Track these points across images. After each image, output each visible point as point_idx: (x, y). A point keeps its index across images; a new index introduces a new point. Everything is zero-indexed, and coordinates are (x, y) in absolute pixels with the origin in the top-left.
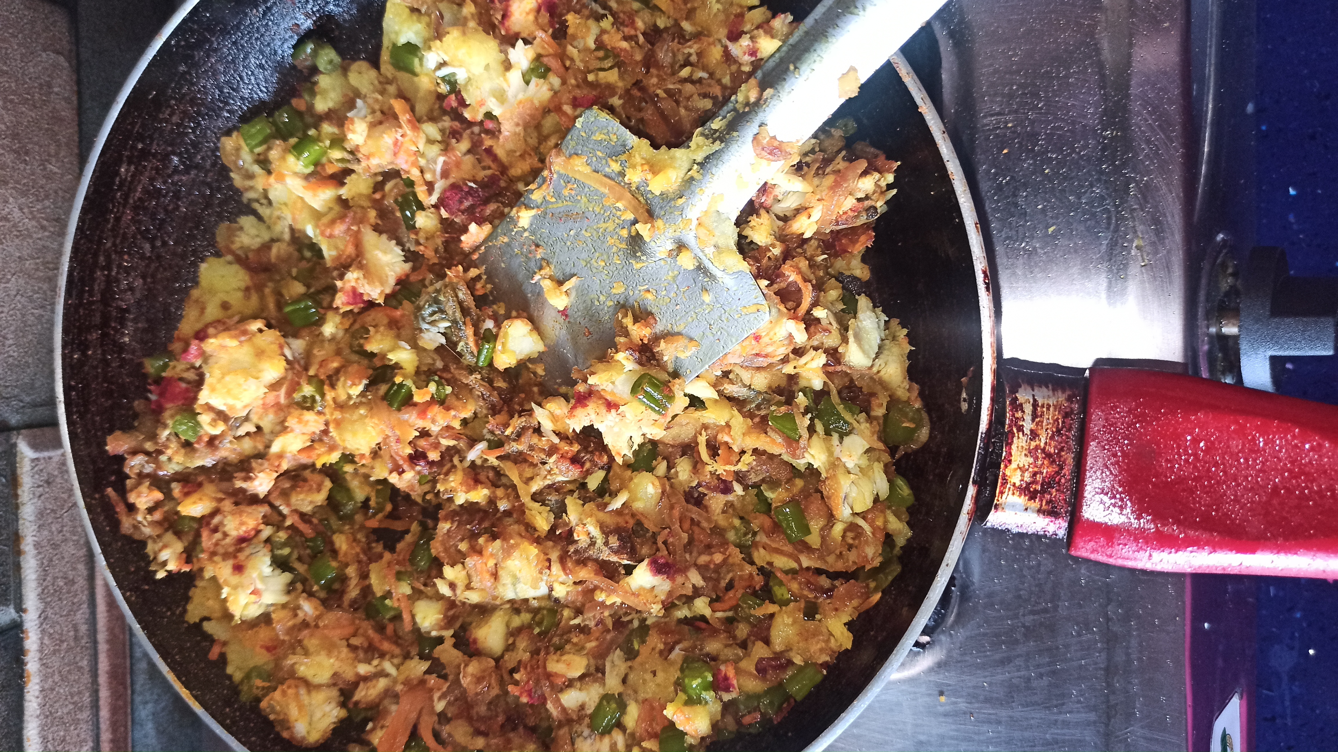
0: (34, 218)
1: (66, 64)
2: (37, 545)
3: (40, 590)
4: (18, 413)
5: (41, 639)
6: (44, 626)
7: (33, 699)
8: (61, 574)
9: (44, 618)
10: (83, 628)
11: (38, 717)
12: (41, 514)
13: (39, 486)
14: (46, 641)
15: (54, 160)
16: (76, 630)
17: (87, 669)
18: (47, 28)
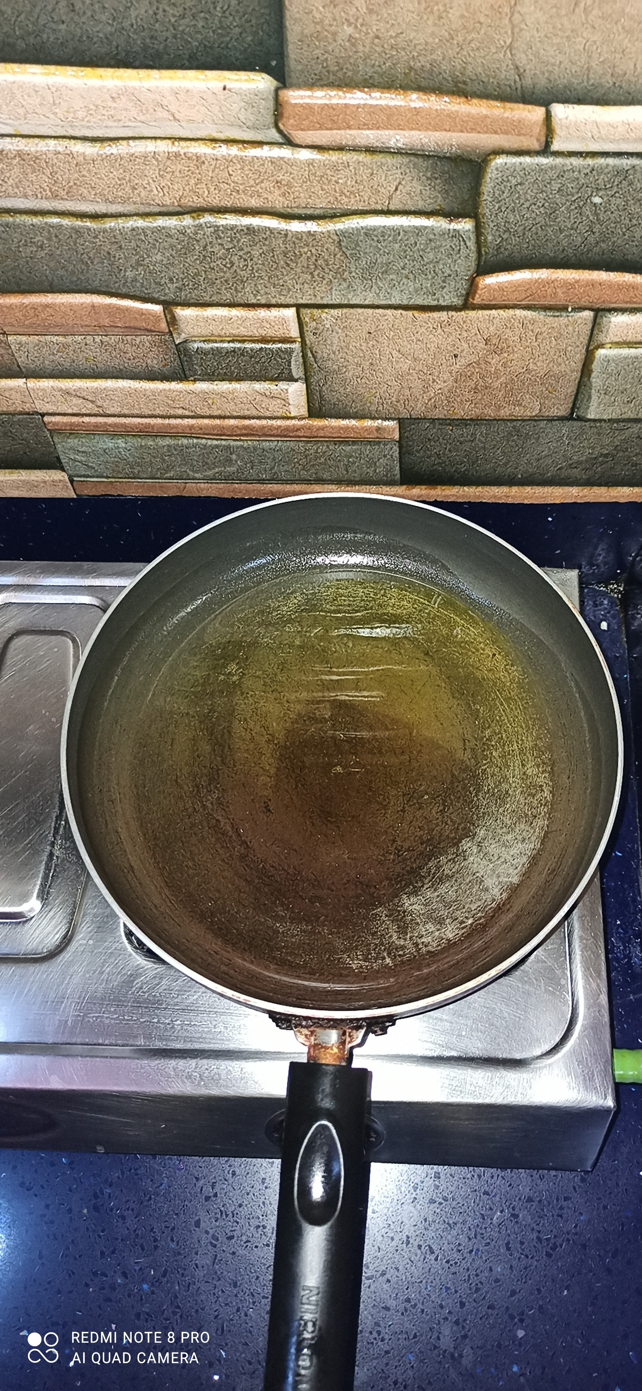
0: (436, 395)
1: (534, 414)
2: (235, 390)
3: (207, 391)
5: (176, 390)
6: (183, 392)
7: (140, 385)
8: (215, 402)
9: (189, 392)
10: (179, 412)
11: (130, 387)
12: (253, 393)
13: (270, 392)
14: (175, 393)
15: (473, 406)
16: (178, 408)
17: (154, 412)
18: (555, 405)
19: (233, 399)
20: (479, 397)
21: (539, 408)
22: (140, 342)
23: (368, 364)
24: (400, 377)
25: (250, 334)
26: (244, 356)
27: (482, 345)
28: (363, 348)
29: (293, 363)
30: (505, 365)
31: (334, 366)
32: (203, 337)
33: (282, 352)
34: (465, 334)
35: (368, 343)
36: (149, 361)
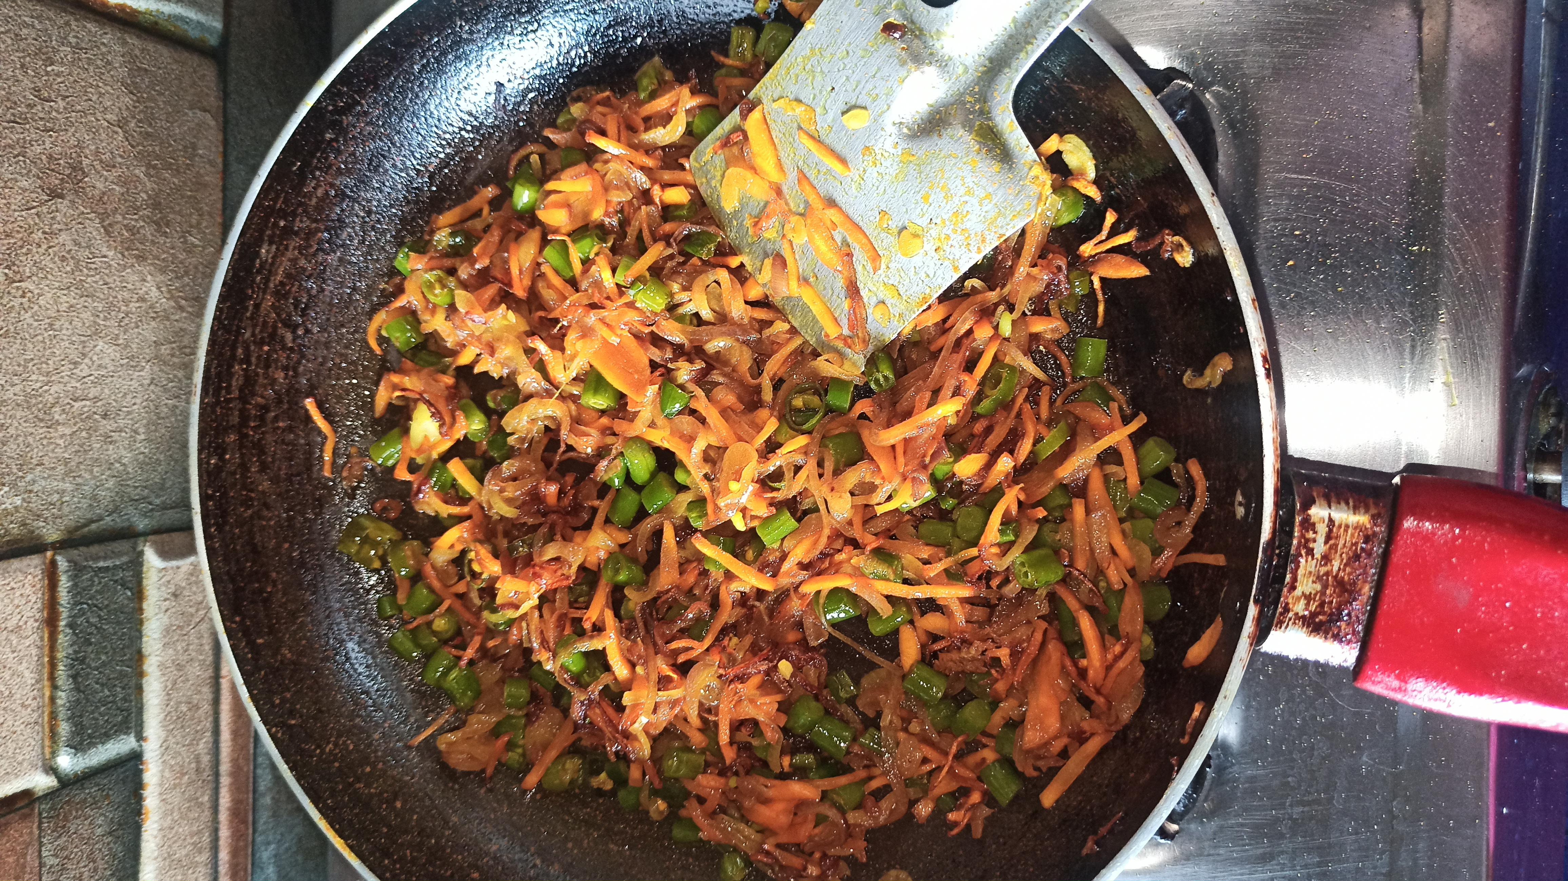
0: (172, 297)
1: (213, 123)
2: (162, 666)
3: (162, 715)
4: (146, 517)
5: (162, 771)
6: (165, 757)
7: (151, 839)
8: (184, 699)
9: (165, 748)
10: (206, 759)
11: (156, 858)
12: (167, 631)
13: (165, 600)
14: (167, 774)
15: (195, 231)
16: (198, 762)
17: (208, 805)
18: (194, 83)
19: (180, 667)
20: (179, 218)
21: (199, 113)
22: (55, 856)
23: (105, 422)
24: (133, 362)
25: (34, 651)
26: (85, 658)
27: (63, 205)
28: (68, 431)
29: (101, 564)
30: (110, 166)
31: (111, 484)
32: (43, 740)
33: (75, 585)
34: (38, 236)
35: (58, 423)
36: (99, 831)
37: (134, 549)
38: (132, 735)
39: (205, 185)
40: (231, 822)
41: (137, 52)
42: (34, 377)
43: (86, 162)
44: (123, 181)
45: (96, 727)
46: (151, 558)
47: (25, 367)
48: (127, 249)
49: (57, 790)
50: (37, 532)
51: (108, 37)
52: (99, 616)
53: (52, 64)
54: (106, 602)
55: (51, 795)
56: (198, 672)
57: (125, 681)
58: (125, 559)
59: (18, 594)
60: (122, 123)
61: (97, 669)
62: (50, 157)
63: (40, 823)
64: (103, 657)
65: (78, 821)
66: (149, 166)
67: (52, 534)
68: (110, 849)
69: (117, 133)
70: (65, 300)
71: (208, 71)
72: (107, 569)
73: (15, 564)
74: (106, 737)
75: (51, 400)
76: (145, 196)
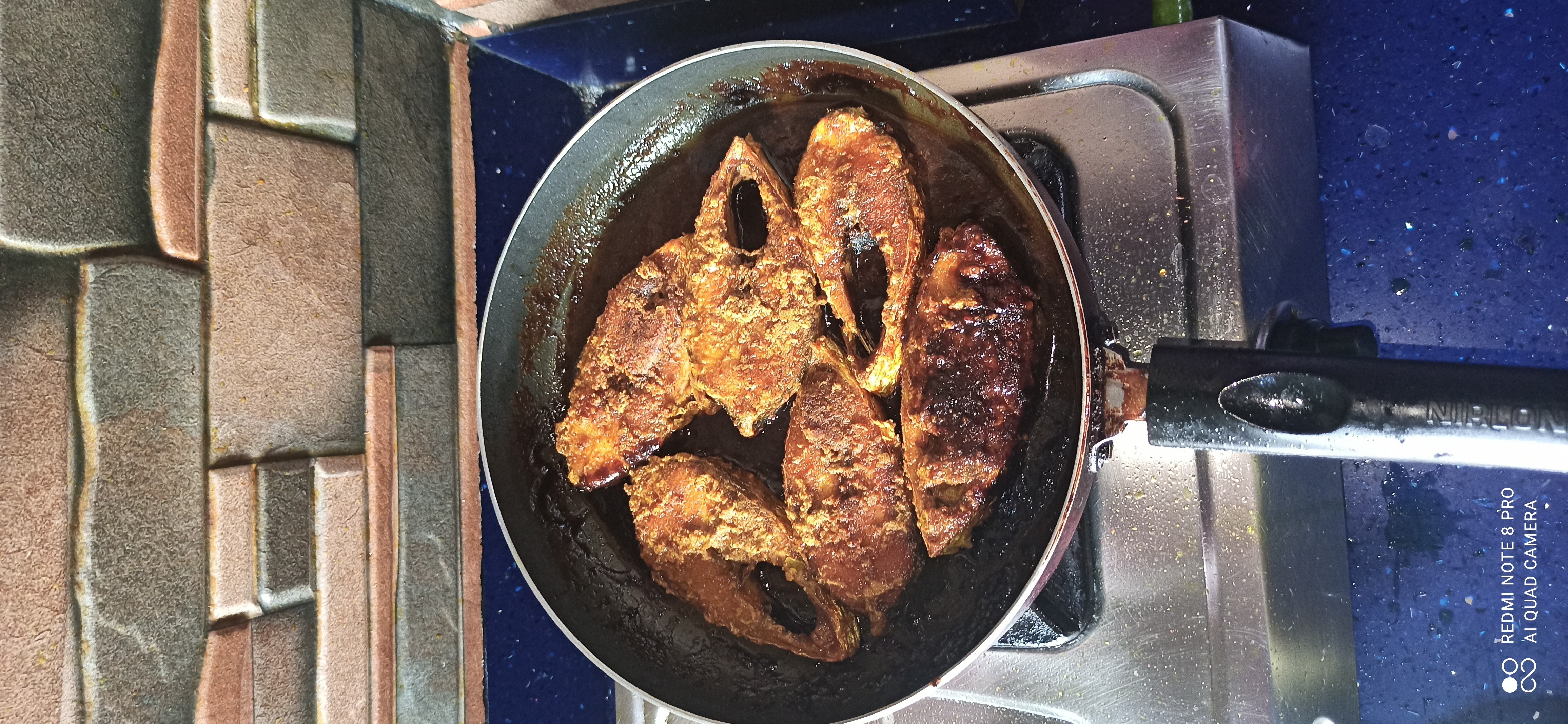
0: (328, 303)
1: (352, 189)
2: (327, 542)
3: (329, 575)
4: (315, 445)
5: (330, 613)
6: (332, 604)
7: (324, 658)
8: (344, 566)
9: (331, 598)
10: (360, 609)
11: (327, 671)
12: (331, 520)
13: (329, 499)
14: (333, 615)
15: (342, 260)
16: (355, 610)
17: (362, 641)
18: (338, 165)
19: (340, 545)
22: (262, 658)
23: (286, 383)
24: (304, 345)
25: (245, 525)
26: (277, 532)
27: (256, 249)
29: (286, 473)
30: (285, 223)
32: (251, 581)
34: (241, 269)
35: (257, 384)
36: (289, 647)
37: (308, 465)
38: (309, 586)
39: (348, 230)
40: (379, 654)
41: (299, 151)
42: (242, 355)
43: (269, 222)
44: (293, 232)
45: (285, 578)
46: (320, 473)
47: (236, 349)
48: (298, 274)
49: (262, 616)
50: (246, 451)
51: (281, 145)
52: (286, 507)
53: (247, 165)
54: (290, 498)
55: (258, 619)
56: (354, 549)
57: (303, 550)
58: (302, 471)
59: (234, 488)
60: (292, 196)
61: (284, 540)
62: (248, 221)
63: (252, 636)
64: (289, 534)
65: (276, 638)
66: (310, 221)
67: (255, 453)
68: (297, 660)
69: (288, 202)
70: (260, 308)
71: (348, 158)
72: (289, 477)
73: (233, 470)
74: (291, 585)
75: (252, 369)
76: (308, 240)
